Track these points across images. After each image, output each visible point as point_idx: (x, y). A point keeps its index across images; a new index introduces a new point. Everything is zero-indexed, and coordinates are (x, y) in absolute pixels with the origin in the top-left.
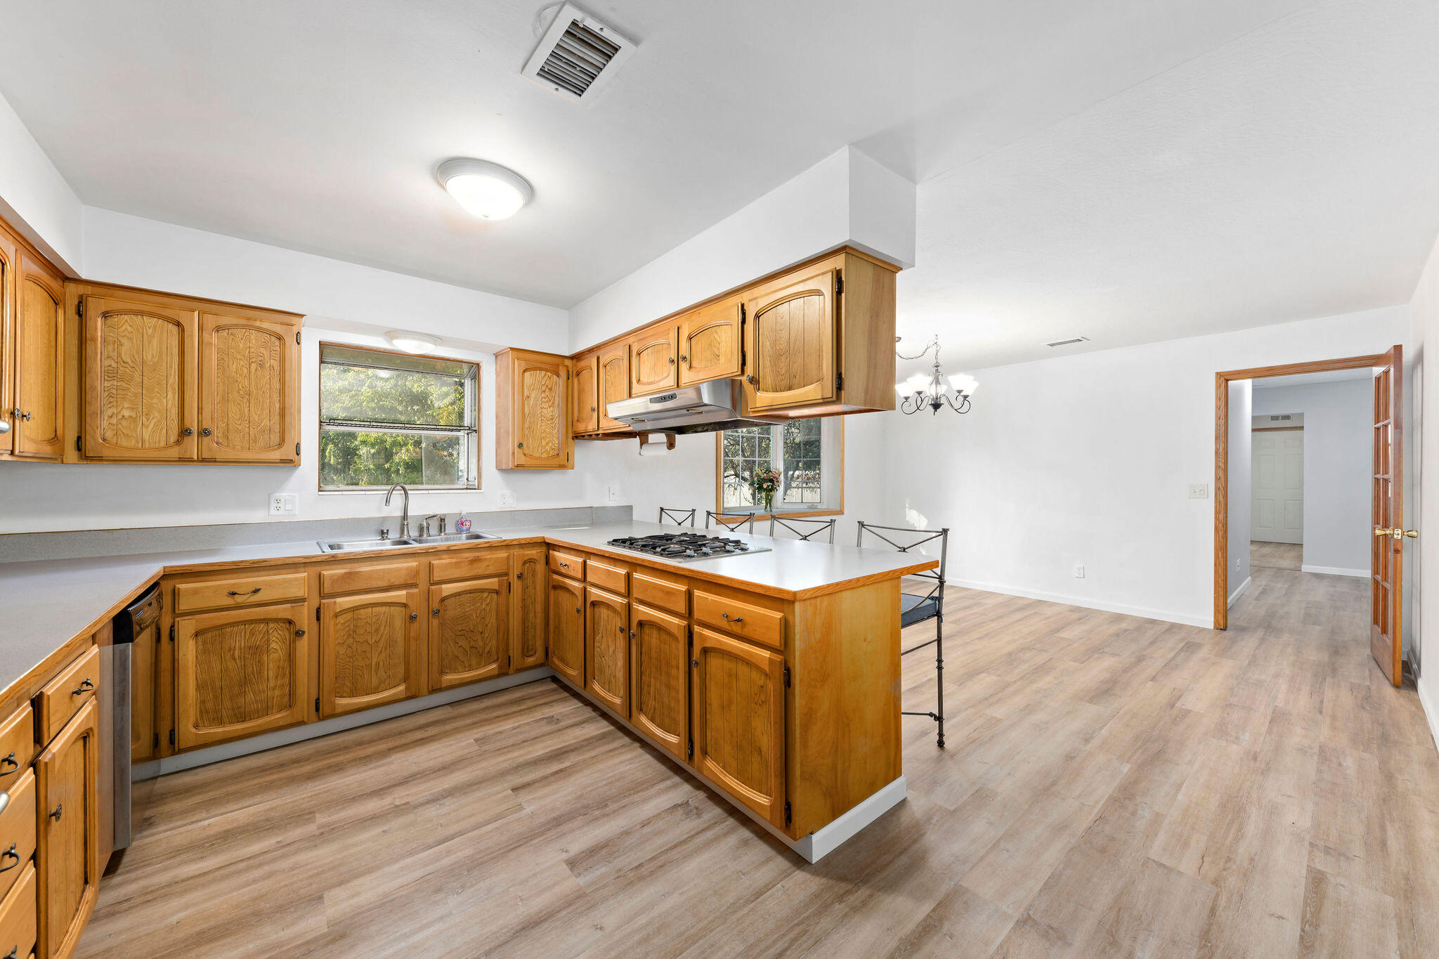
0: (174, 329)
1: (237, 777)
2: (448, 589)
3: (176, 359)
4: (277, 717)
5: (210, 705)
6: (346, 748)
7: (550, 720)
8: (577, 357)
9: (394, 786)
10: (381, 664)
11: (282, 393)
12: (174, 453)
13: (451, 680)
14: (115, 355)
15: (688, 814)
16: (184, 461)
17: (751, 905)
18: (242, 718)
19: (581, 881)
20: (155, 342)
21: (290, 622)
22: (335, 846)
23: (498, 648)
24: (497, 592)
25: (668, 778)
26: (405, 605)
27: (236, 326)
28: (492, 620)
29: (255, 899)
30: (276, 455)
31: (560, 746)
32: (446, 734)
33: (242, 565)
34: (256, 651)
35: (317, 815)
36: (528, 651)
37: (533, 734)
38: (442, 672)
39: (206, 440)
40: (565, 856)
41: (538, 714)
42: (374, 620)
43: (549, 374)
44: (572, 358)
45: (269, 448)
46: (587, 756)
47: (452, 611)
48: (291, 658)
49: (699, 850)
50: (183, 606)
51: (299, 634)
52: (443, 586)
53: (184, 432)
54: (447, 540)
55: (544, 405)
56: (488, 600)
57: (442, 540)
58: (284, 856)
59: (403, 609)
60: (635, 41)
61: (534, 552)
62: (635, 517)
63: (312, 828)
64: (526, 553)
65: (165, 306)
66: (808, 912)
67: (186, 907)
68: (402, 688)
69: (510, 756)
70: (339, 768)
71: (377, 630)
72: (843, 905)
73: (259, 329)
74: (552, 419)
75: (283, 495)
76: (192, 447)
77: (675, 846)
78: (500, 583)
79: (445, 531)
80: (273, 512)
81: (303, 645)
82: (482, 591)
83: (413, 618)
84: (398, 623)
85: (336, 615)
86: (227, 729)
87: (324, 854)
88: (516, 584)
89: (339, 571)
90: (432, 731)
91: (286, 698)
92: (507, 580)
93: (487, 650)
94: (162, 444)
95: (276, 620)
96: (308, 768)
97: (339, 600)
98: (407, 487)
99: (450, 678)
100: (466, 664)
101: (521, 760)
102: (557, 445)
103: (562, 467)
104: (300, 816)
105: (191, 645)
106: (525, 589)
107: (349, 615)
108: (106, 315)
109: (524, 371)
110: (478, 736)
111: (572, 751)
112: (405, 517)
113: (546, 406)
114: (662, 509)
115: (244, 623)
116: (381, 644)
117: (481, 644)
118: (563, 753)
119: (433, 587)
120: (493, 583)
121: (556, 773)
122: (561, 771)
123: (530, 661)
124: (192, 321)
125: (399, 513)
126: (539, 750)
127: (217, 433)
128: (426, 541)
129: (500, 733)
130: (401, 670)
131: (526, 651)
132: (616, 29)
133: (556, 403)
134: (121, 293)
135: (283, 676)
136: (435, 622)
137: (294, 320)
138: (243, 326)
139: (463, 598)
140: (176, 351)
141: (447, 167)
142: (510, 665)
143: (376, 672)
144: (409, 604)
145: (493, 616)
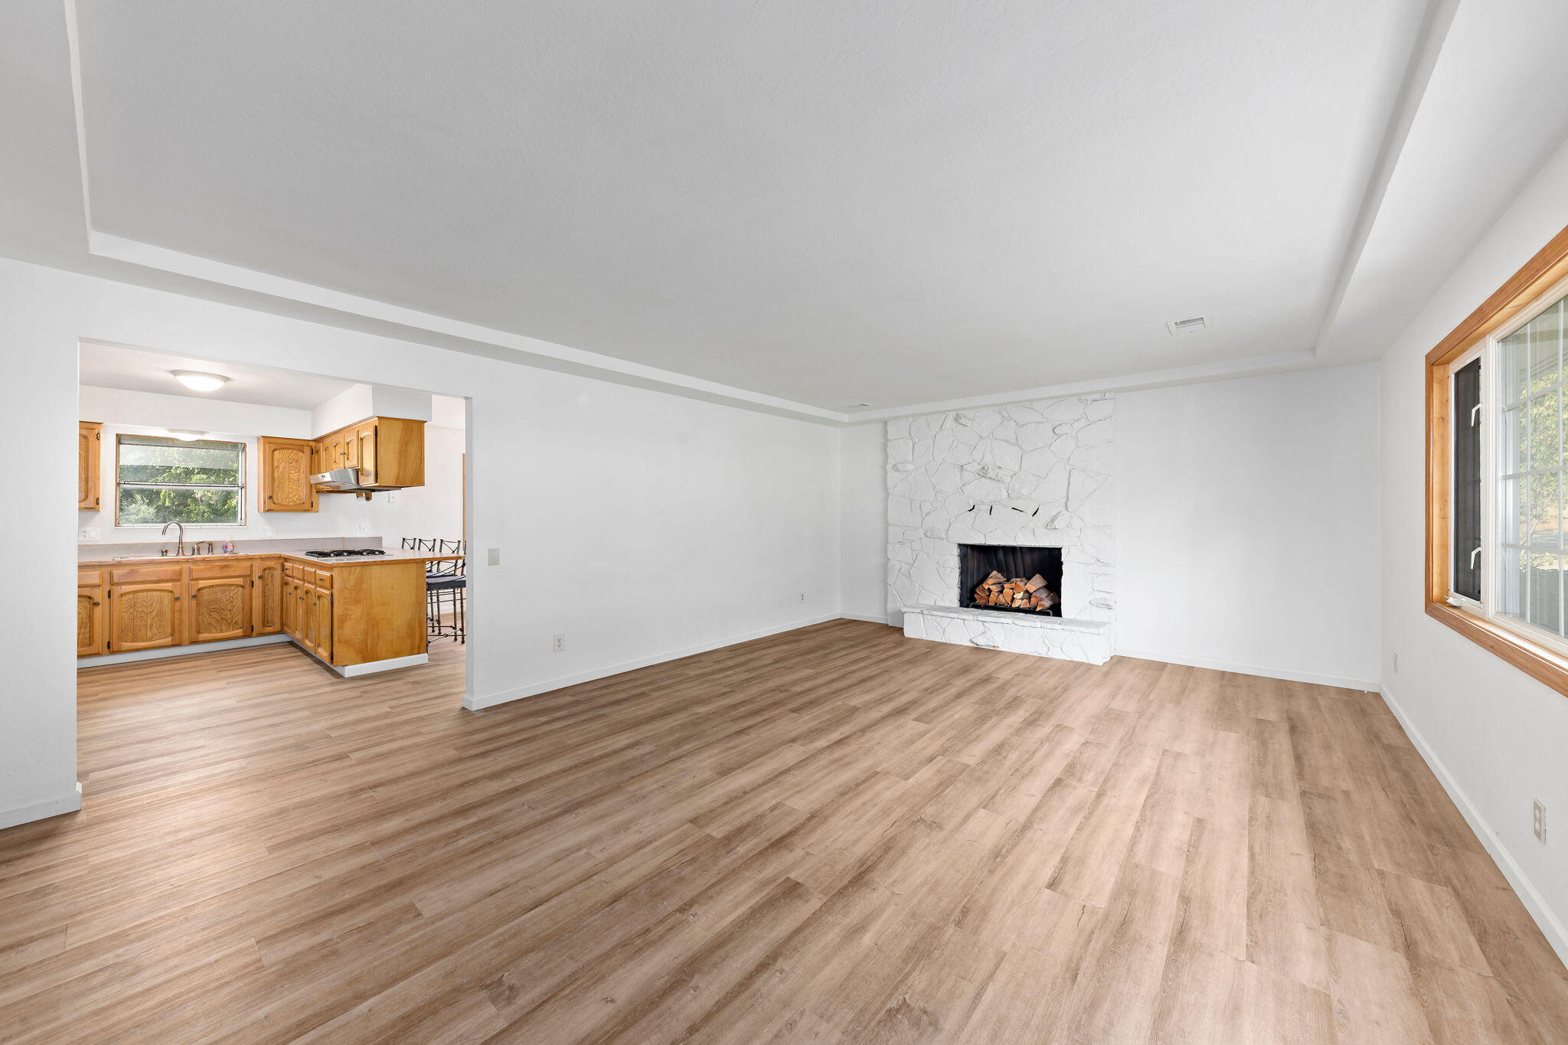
2: (202, 583)
8: (318, 440)
10: (154, 625)
13: (206, 637)
21: (90, 598)
23: (243, 620)
24: (243, 587)
26: (172, 592)
28: (238, 602)
30: (84, 505)
36: (269, 621)
38: (199, 632)
42: (149, 598)
43: (295, 452)
44: (315, 441)
47: (206, 596)
48: (91, 617)
51: (96, 604)
52: (200, 582)
54: (214, 555)
55: (291, 471)
56: (236, 589)
57: (210, 555)
59: (170, 594)
61: (273, 563)
64: (266, 563)
68: (170, 639)
71: (151, 605)
74: (299, 480)
75: (91, 529)
78: (245, 581)
79: (212, 550)
80: (81, 539)
81: (99, 611)
82: (229, 585)
83: (177, 599)
84: (167, 601)
85: (122, 595)
88: (257, 582)
89: (125, 570)
91: (88, 640)
92: (251, 579)
93: (234, 620)
97: (123, 587)
98: (181, 524)
99: (203, 636)
100: (218, 628)
102: (303, 497)
103: (306, 510)
106: (264, 587)
107: (131, 596)
109: (274, 450)
112: (181, 542)
113: (293, 472)
114: (404, 539)
116: (154, 613)
117: (230, 617)
119: (192, 582)
120: (240, 581)
123: (269, 629)
125: (177, 540)
128: (198, 555)
130: (169, 629)
131: (265, 622)
133: (302, 470)
135: (85, 628)
136: (194, 603)
137: (95, 426)
139: (217, 588)
142: (253, 631)
143: (151, 628)
144: (174, 591)
145: (240, 600)
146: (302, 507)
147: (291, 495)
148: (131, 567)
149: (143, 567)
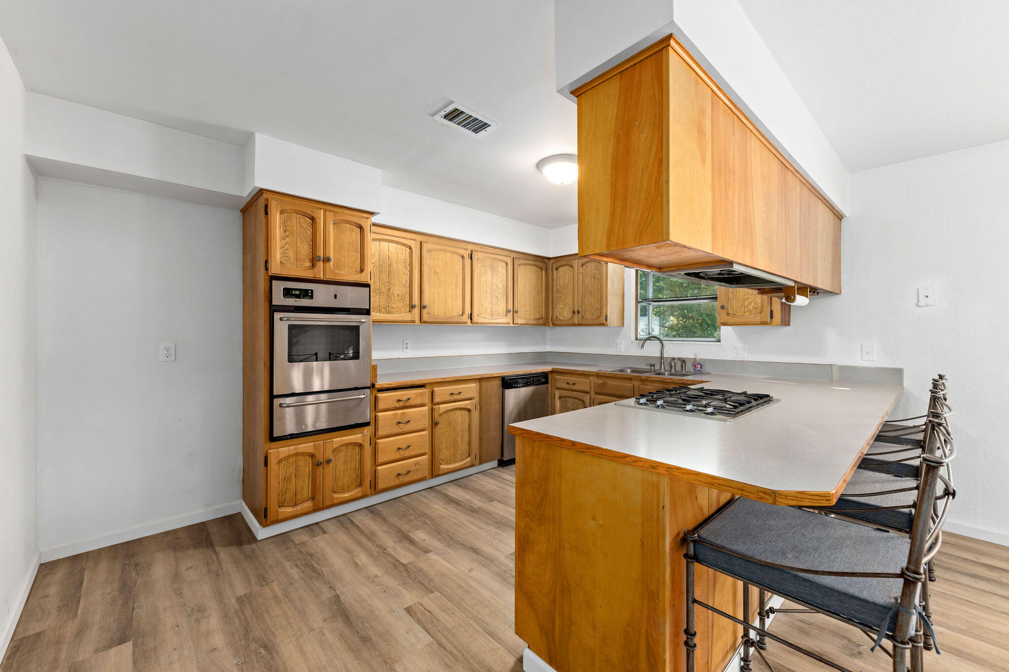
3: (572, 283)
11: (601, 290)
12: (570, 322)
14: (559, 284)
16: (574, 325)
17: (481, 630)
20: (567, 275)
27: (587, 262)
30: (598, 321)
33: (570, 372)
39: (579, 314)
45: (597, 318)
50: (557, 385)
53: (574, 313)
65: (570, 260)
66: (474, 663)
75: (618, 341)
79: (685, 370)
80: (615, 350)
89: (600, 381)
94: (569, 318)
102: (760, 304)
103: (765, 324)
105: (558, 401)
108: (557, 269)
112: (662, 358)
115: (572, 397)
124: (576, 263)
125: (658, 355)
127: (582, 311)
134: (560, 259)
140: (572, 279)
146: (758, 319)
147: (746, 303)
148: (604, 379)
149: (611, 380)
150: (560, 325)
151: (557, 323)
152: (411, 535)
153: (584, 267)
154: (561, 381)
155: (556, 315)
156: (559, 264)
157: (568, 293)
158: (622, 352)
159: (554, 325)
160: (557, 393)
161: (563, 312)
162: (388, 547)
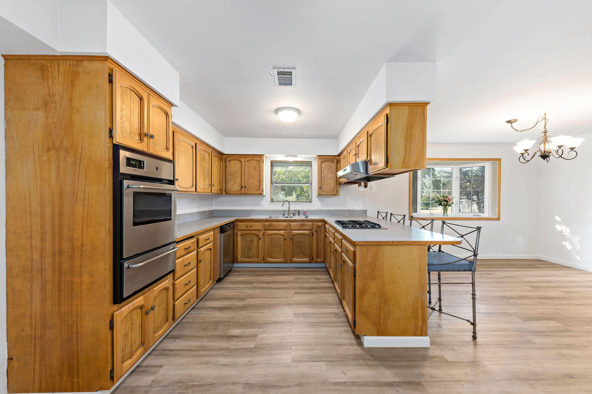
0: (240, 162)
1: (246, 271)
3: (240, 169)
4: (255, 259)
5: (243, 253)
6: (267, 271)
7: (318, 279)
8: (339, 155)
9: (271, 283)
10: (278, 251)
11: (260, 176)
12: (240, 192)
13: (295, 260)
14: (230, 170)
15: (335, 317)
16: (242, 194)
17: (333, 346)
18: (249, 258)
19: (294, 319)
20: (237, 166)
21: (258, 235)
22: (253, 291)
23: (309, 253)
24: (309, 235)
25: (338, 305)
26: (283, 235)
27: (251, 160)
28: (307, 244)
29: (235, 295)
30: (258, 192)
31: (314, 286)
32: (290, 275)
33: (249, 220)
34: (252, 242)
35: (254, 284)
36: (319, 256)
37: (310, 281)
38: (293, 257)
39: (245, 189)
40: (295, 312)
41: (315, 276)
42: (276, 238)
43: (330, 162)
44: (337, 156)
45: (257, 190)
46: (320, 291)
47: (296, 239)
48: (258, 244)
49: (331, 326)
50: (239, 228)
51: (260, 239)
52: (294, 231)
53: (242, 187)
54: (300, 217)
56: (306, 237)
57: (298, 217)
58: (244, 289)
60: (294, 68)
61: (321, 224)
62: (368, 214)
63: (251, 286)
64: (318, 224)
65: (238, 157)
66: (350, 357)
67: (225, 292)
68: (282, 259)
69: (300, 284)
70: (264, 275)
72: (364, 362)
73: (255, 160)
74: (331, 178)
75: (262, 203)
76: (243, 191)
77: (325, 322)
78: (310, 233)
79: (299, 215)
80: (260, 207)
81: (261, 242)
82: (304, 234)
83: (285, 239)
84: (282, 240)
85: (268, 235)
86: (246, 259)
87: (250, 292)
88: (315, 234)
89: (268, 223)
90: (287, 273)
91: (257, 255)
92: (312, 232)
93: (306, 253)
94: (238, 190)
95: (255, 235)
96: (258, 273)
97: (268, 231)
99: (295, 259)
100: (300, 256)
101: (302, 286)
102: (333, 187)
103: (335, 195)
104: (251, 283)
105: (240, 237)
106: (317, 236)
107: (271, 236)
108: (229, 161)
109: (322, 163)
110: (296, 277)
111: (316, 288)
112: (289, 210)
113: (329, 174)
115: (249, 234)
116: (278, 245)
117: (304, 251)
118: (314, 288)
119: (290, 231)
120: (307, 232)
121: (308, 292)
122: (310, 292)
123: (319, 260)
124: (243, 160)
126: (309, 285)
127: (247, 187)
128: (294, 217)
129: (302, 278)
130: (283, 254)
131: (318, 256)
132: (287, 68)
133: (333, 172)
134: (231, 156)
135: (257, 249)
136: (291, 242)
137: (262, 156)
138: (252, 160)
139: (299, 236)
140: (240, 168)
141: (277, 111)
142: (313, 260)
143: (277, 253)
144: (284, 235)
145: (308, 243)
146: (333, 193)
147: (328, 187)
148: (271, 222)
149: (274, 222)
150: (231, 194)
151: (229, 192)
152: (229, 334)
153: (249, 162)
154: (241, 226)
155: (229, 188)
156: (231, 159)
157: (237, 176)
158: (265, 208)
159: (227, 194)
160: (239, 233)
161: (234, 185)
162: (228, 347)
